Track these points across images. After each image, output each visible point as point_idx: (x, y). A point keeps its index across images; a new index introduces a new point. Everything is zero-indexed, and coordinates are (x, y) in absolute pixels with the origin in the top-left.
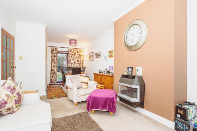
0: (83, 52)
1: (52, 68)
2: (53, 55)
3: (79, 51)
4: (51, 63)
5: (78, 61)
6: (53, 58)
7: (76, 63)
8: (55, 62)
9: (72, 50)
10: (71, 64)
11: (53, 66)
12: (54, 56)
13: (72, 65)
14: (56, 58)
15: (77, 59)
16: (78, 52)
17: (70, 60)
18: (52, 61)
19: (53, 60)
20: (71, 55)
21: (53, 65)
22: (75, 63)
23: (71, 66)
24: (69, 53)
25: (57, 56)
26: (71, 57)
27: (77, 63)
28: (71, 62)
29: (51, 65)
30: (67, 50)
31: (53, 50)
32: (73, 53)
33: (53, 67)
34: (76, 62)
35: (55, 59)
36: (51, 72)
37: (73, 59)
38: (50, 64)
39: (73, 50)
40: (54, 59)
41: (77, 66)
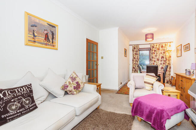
0: (170, 46)
1: (134, 66)
2: (135, 52)
3: (164, 45)
4: (133, 60)
5: (162, 57)
6: (134, 56)
7: (160, 61)
8: (137, 60)
9: (155, 46)
10: (153, 62)
11: (135, 64)
12: (136, 54)
13: (155, 63)
14: (137, 56)
16: (162, 47)
17: (153, 58)
18: (134, 59)
20: (153, 52)
21: (134, 62)
22: (158, 60)
23: (154, 64)
24: (152, 49)
25: (138, 54)
26: (154, 53)
29: (133, 63)
30: (149, 46)
31: (135, 48)
32: (156, 49)
33: (134, 65)
34: (160, 59)
35: (137, 57)
36: (133, 69)
37: (156, 56)
39: (156, 45)
40: (135, 57)
41: (161, 64)
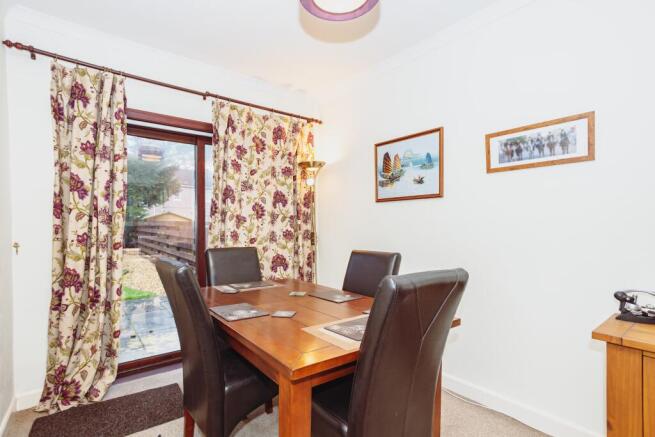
1: (71, 264)
2: (81, 135)
3: (287, 127)
4: (59, 209)
5: (279, 198)
6: (74, 169)
7: (267, 218)
8: (102, 203)
9: (244, 118)
10: (231, 225)
11: (84, 240)
12: (90, 149)
13: (241, 232)
14: (104, 166)
15: (272, 189)
16: (278, 134)
17: (228, 194)
18: (71, 199)
19: (77, 186)
20: (232, 154)
21: (76, 227)
22: (259, 211)
23: (235, 236)
24: (221, 133)
25: (118, 150)
26: (237, 167)
27: (274, 217)
28: (232, 208)
29: (59, 230)
30: (202, 112)
31: (78, 93)
32: (248, 143)
33: (75, 249)
34: (268, 207)
35: (103, 177)
36: (59, 295)
37: (247, 186)
38: (50, 221)
39: (250, 119)
40: (84, 175)
41: (273, 237)
